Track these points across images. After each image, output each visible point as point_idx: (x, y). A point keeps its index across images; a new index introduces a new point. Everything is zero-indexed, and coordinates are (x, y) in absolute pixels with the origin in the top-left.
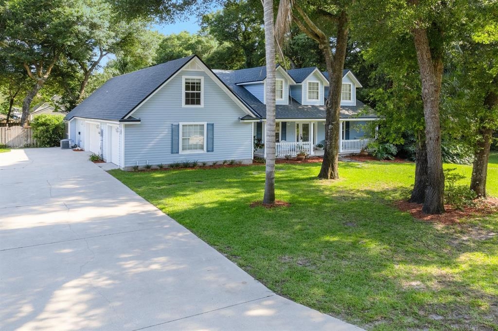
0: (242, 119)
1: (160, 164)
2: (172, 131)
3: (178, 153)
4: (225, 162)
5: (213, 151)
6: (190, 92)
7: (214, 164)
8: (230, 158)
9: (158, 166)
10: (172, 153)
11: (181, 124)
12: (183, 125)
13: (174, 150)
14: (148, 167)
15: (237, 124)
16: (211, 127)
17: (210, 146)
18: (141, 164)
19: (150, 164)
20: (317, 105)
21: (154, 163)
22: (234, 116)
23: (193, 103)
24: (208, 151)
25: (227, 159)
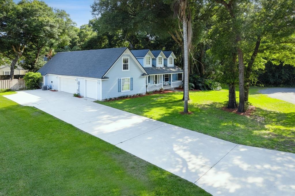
0: (142, 75)
1: (114, 97)
2: (119, 82)
3: (121, 92)
4: (137, 94)
5: (132, 90)
6: (125, 64)
7: (134, 96)
8: (139, 93)
9: (114, 98)
10: (119, 92)
11: (122, 78)
12: (122, 79)
13: (119, 91)
14: (111, 99)
15: (140, 77)
16: (132, 79)
17: (132, 88)
18: (108, 98)
19: (111, 97)
20: (161, 67)
21: (113, 97)
22: (140, 74)
23: (126, 69)
24: (131, 90)
25: (137, 93)
